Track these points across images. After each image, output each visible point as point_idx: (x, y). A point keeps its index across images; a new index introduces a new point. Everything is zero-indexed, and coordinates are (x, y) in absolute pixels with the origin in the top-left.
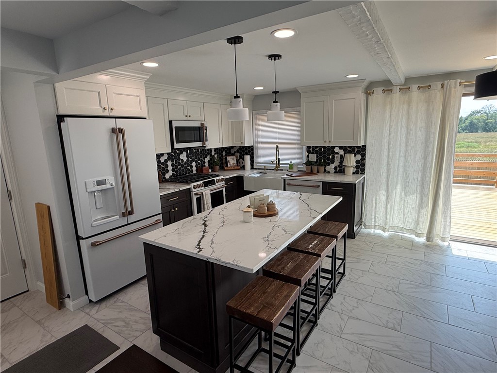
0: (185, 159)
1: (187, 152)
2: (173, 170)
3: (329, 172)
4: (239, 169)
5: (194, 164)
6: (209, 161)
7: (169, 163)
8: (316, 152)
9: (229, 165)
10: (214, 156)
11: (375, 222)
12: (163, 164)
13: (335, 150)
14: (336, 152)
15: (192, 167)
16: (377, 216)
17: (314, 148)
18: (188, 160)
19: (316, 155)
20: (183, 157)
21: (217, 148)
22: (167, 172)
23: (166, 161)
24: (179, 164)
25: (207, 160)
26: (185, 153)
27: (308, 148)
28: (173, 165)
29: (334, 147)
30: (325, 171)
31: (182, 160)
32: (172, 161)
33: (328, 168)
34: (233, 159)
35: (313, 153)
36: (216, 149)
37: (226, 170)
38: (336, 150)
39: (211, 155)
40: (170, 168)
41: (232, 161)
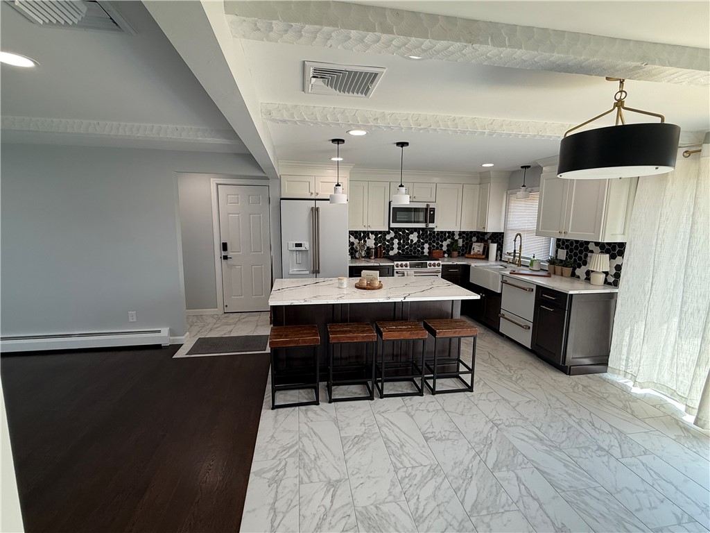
0: (415, 240)
1: (419, 233)
2: (399, 249)
3: (579, 277)
4: (483, 259)
5: (426, 246)
6: (448, 246)
7: (396, 241)
8: (567, 247)
9: (472, 253)
10: (457, 241)
11: (627, 366)
12: (388, 241)
13: (589, 246)
14: (590, 249)
15: (423, 248)
16: (631, 358)
17: (564, 241)
18: (419, 241)
19: (566, 251)
20: (414, 237)
21: (464, 232)
22: (392, 249)
23: (392, 239)
24: (408, 244)
25: (445, 244)
26: (416, 234)
27: (558, 240)
28: (399, 244)
29: (587, 243)
30: (573, 275)
31: (412, 241)
32: (399, 240)
33: (578, 271)
34: (480, 246)
35: (562, 248)
36: (461, 234)
37: (467, 258)
38: (591, 247)
39: (453, 239)
40: (396, 246)
41: (477, 248)
